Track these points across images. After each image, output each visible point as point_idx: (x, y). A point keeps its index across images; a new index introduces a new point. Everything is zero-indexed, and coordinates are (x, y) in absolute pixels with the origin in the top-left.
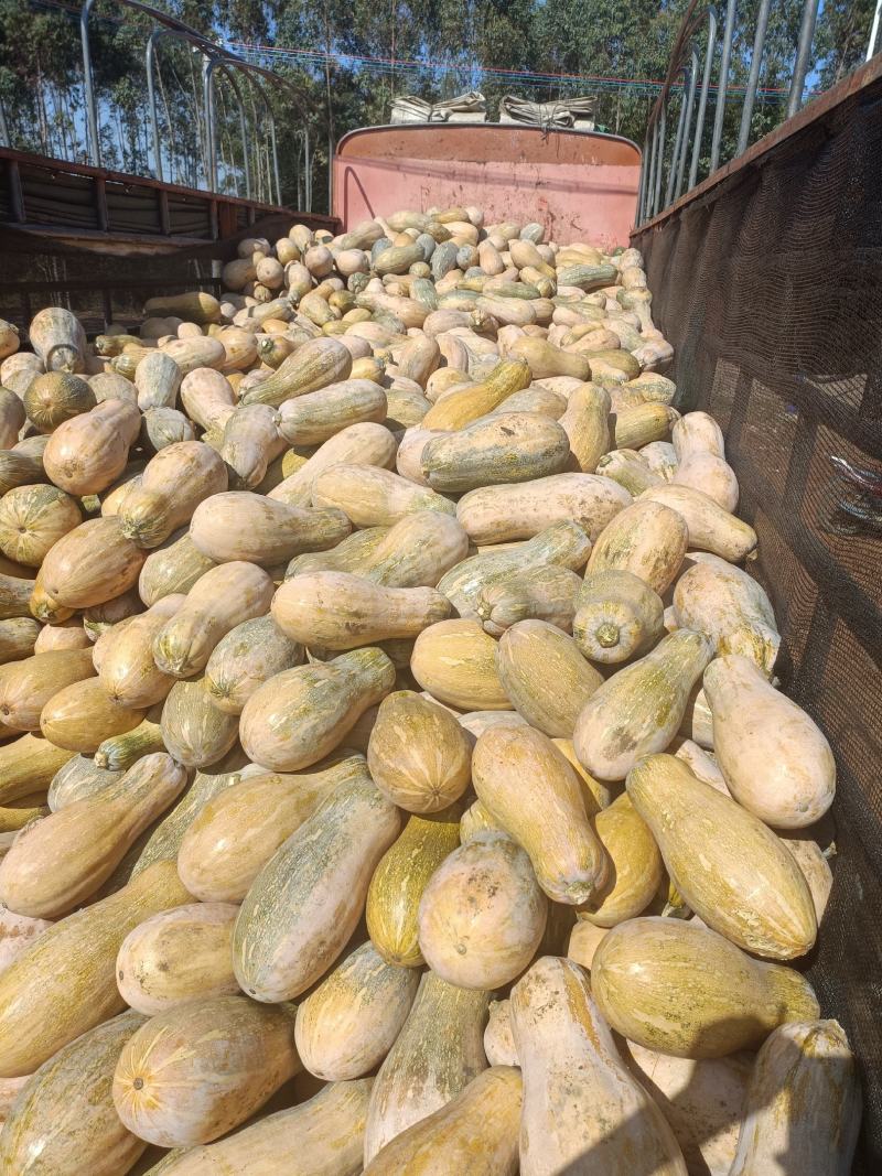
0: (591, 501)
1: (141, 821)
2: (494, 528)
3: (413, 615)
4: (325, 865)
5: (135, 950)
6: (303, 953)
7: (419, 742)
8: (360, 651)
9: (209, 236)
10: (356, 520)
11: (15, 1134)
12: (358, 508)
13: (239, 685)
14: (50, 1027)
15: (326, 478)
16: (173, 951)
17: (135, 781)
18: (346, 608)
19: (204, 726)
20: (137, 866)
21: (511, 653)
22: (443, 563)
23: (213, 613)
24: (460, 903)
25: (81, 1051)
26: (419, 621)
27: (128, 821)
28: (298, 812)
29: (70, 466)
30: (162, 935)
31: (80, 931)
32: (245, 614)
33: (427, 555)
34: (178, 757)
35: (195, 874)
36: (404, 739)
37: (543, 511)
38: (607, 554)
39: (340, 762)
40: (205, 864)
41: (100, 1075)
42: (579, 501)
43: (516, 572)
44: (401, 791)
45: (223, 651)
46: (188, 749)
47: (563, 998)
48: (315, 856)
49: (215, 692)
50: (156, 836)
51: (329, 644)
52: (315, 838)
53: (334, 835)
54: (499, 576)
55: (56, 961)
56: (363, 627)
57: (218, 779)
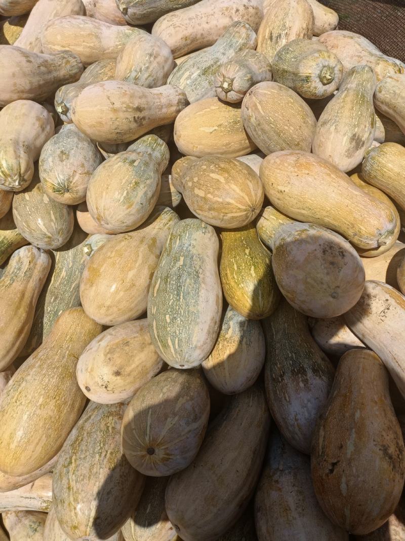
1: (36, 292)
2: (184, 42)
3: (170, 106)
4: (198, 277)
5: (92, 370)
8: (145, 138)
13: (74, 180)
14: (50, 436)
16: (119, 361)
17: (19, 269)
18: (130, 105)
19: (53, 217)
20: (45, 320)
23: (22, 138)
25: (84, 443)
27: (28, 295)
28: (152, 252)
30: (106, 355)
31: (39, 373)
32: (43, 137)
34: (42, 245)
35: (103, 311)
36: (222, 180)
39: (159, 215)
40: (108, 303)
41: (107, 452)
44: (230, 215)
45: (49, 159)
46: (49, 237)
47: (393, 302)
48: (189, 274)
49: (56, 191)
50: (49, 298)
52: (181, 262)
53: (192, 257)
54: (209, 68)
55: (33, 397)
56: (144, 118)
57: (71, 252)
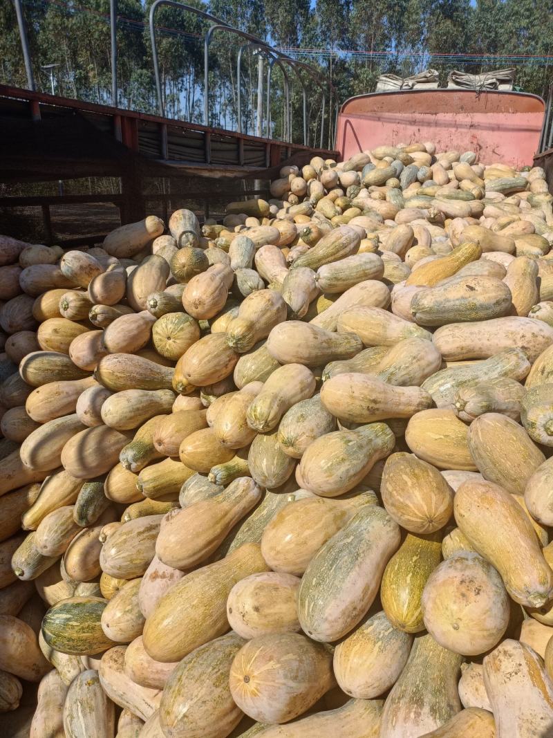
0: (529, 336)
1: (237, 517)
2: (459, 350)
3: (409, 404)
4: (357, 559)
5: (239, 596)
6: (343, 613)
7: (420, 486)
8: (374, 425)
9: (264, 165)
10: (365, 341)
11: (172, 697)
12: (367, 333)
13: (301, 440)
14: (188, 636)
15: (348, 314)
16: (262, 600)
17: (234, 493)
18: (368, 397)
19: (275, 462)
20: (233, 544)
21: (480, 433)
22: (426, 371)
23: (282, 394)
24: (455, 596)
25: (207, 654)
26: (412, 408)
27: (229, 516)
28: (335, 523)
29: (197, 302)
30: (255, 589)
31: (205, 580)
32: (299, 397)
33: (415, 366)
34: (258, 481)
35: (273, 553)
36: (410, 484)
37: (494, 341)
38: (543, 372)
39: (360, 494)
40: (279, 548)
41: (219, 670)
42: (521, 335)
43: (477, 380)
44: (406, 517)
45: (290, 418)
46: (265, 477)
47: (525, 669)
48: (350, 552)
49: (284, 443)
50: (244, 527)
51: (355, 419)
52: (349, 540)
53: (361, 541)
54: (465, 382)
55: (192, 596)
56: (378, 409)
57: (279, 497)
